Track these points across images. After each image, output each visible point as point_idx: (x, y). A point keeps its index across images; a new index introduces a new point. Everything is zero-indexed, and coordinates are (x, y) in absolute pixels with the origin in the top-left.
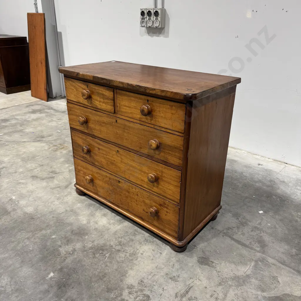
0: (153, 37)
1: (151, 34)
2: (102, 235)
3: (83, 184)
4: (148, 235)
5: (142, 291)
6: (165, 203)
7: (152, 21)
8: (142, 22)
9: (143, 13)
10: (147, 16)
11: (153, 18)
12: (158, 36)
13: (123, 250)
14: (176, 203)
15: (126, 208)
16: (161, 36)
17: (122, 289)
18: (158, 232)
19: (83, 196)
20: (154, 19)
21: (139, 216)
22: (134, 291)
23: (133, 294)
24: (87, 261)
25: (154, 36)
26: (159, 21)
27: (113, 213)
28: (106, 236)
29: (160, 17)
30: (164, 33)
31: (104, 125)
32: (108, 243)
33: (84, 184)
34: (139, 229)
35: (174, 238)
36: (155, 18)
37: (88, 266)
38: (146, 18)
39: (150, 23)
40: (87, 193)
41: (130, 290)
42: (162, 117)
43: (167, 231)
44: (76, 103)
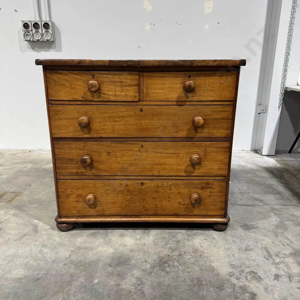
0: (40, 52)
1: (37, 49)
2: (145, 252)
3: (76, 212)
4: (184, 231)
5: (242, 271)
6: (208, 184)
7: (41, 34)
8: (25, 35)
9: (26, 26)
10: (33, 28)
11: (42, 30)
12: (47, 51)
13: (183, 253)
14: (222, 178)
15: (153, 212)
16: (51, 51)
17: (228, 281)
18: (201, 219)
19: (71, 231)
20: (44, 32)
21: (172, 213)
22: (238, 276)
23: (241, 278)
24: (166, 280)
25: (42, 51)
26: (51, 34)
27: (128, 229)
28: (151, 251)
29: (51, 29)
30: (55, 47)
31: (120, 119)
32: (162, 255)
33: (78, 211)
34: (171, 230)
35: (220, 217)
36: (44, 30)
37: (173, 283)
38: (32, 30)
39: (38, 36)
40: (84, 220)
41: (235, 277)
42: (208, 90)
43: (212, 213)
44: (68, 103)
